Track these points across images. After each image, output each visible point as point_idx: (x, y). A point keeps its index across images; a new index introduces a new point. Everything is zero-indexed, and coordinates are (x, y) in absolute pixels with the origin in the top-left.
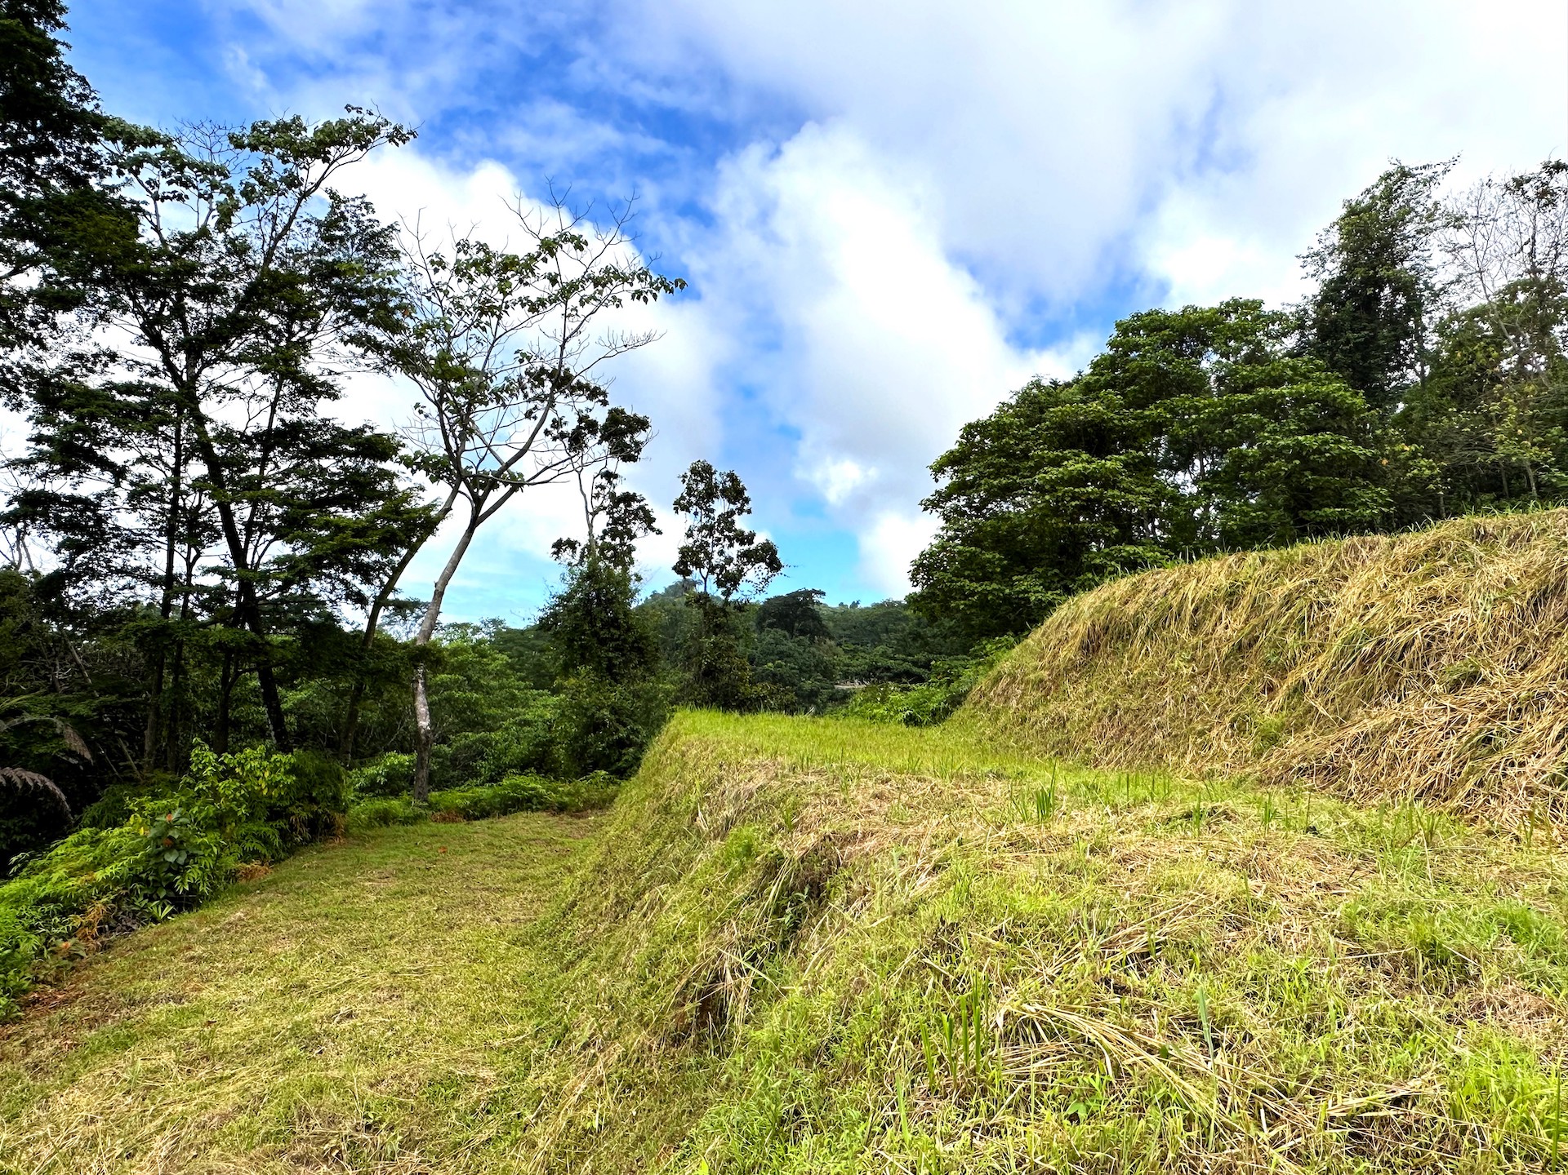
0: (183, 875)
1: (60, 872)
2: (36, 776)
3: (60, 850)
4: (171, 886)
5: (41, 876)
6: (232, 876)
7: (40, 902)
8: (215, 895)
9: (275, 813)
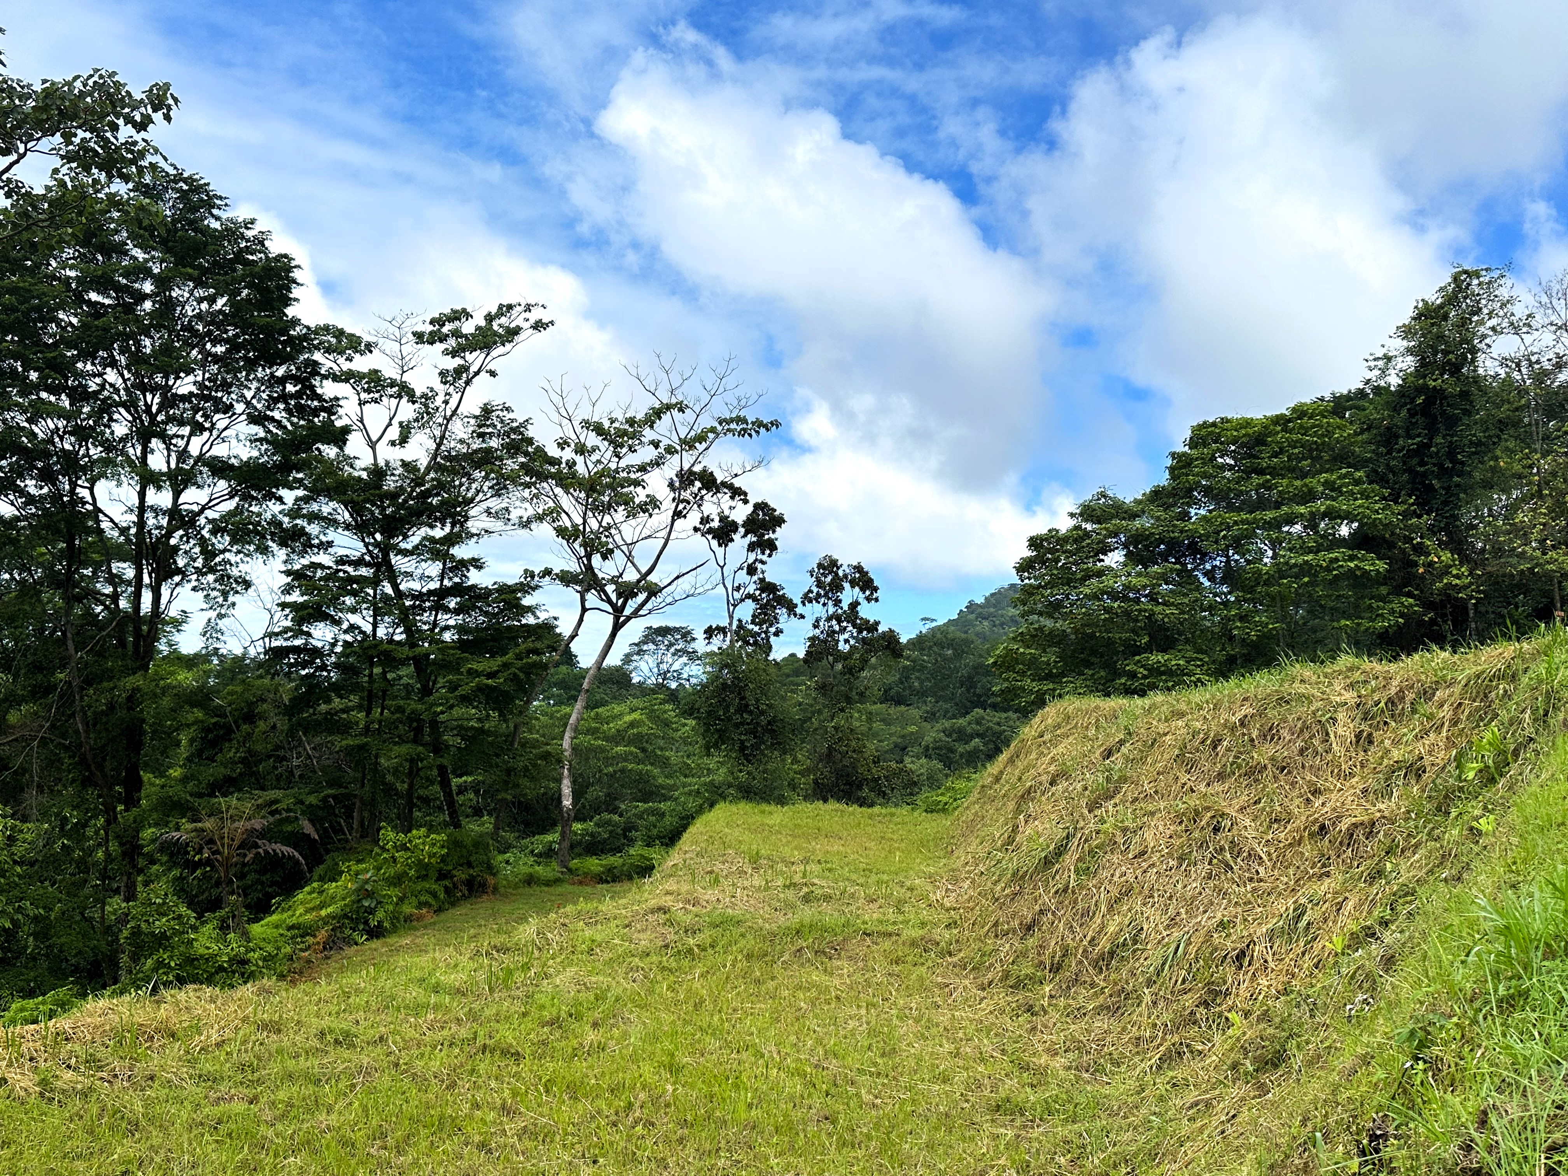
0: (374, 915)
1: (300, 910)
2: (288, 849)
3: (300, 896)
4: (366, 922)
5: (290, 913)
6: (408, 919)
7: (289, 928)
8: (394, 930)
9: (442, 876)
